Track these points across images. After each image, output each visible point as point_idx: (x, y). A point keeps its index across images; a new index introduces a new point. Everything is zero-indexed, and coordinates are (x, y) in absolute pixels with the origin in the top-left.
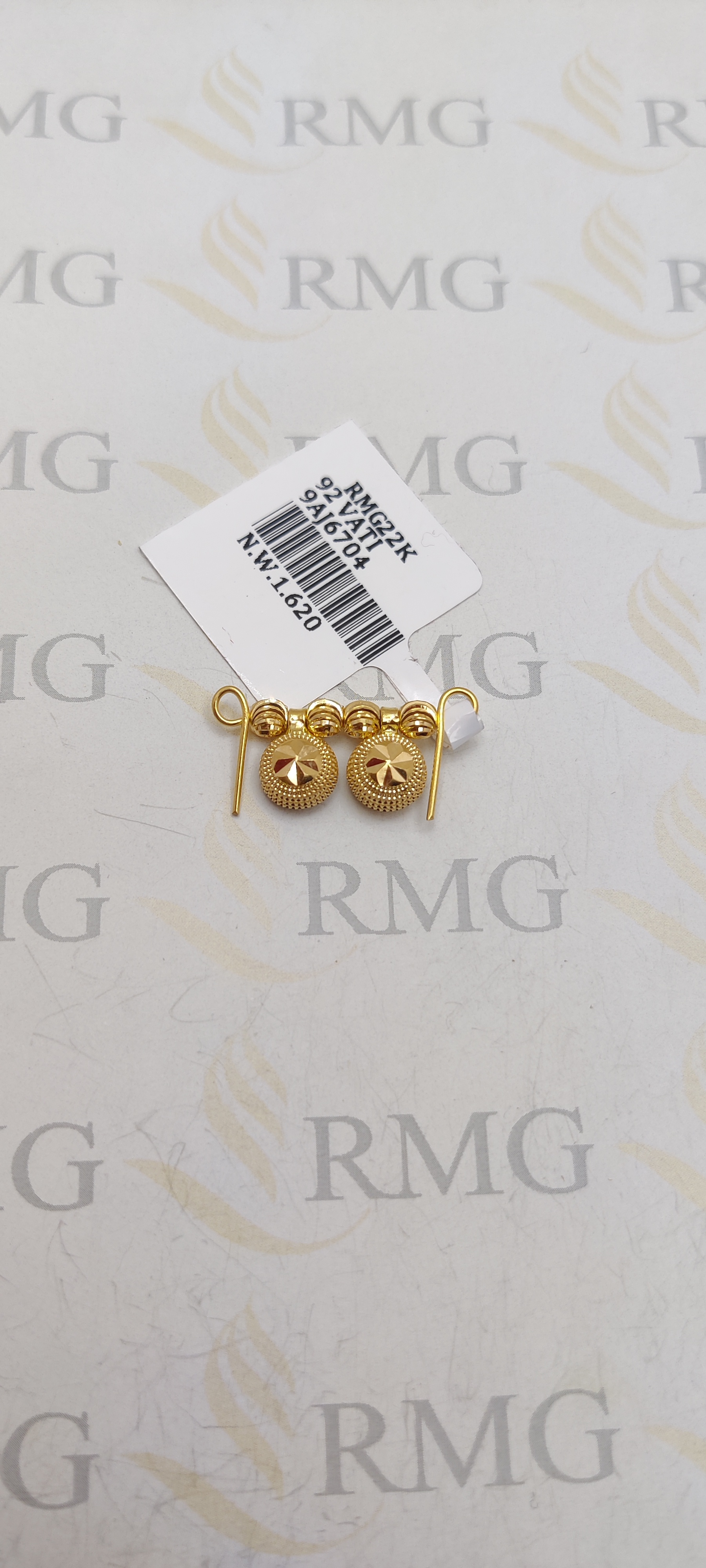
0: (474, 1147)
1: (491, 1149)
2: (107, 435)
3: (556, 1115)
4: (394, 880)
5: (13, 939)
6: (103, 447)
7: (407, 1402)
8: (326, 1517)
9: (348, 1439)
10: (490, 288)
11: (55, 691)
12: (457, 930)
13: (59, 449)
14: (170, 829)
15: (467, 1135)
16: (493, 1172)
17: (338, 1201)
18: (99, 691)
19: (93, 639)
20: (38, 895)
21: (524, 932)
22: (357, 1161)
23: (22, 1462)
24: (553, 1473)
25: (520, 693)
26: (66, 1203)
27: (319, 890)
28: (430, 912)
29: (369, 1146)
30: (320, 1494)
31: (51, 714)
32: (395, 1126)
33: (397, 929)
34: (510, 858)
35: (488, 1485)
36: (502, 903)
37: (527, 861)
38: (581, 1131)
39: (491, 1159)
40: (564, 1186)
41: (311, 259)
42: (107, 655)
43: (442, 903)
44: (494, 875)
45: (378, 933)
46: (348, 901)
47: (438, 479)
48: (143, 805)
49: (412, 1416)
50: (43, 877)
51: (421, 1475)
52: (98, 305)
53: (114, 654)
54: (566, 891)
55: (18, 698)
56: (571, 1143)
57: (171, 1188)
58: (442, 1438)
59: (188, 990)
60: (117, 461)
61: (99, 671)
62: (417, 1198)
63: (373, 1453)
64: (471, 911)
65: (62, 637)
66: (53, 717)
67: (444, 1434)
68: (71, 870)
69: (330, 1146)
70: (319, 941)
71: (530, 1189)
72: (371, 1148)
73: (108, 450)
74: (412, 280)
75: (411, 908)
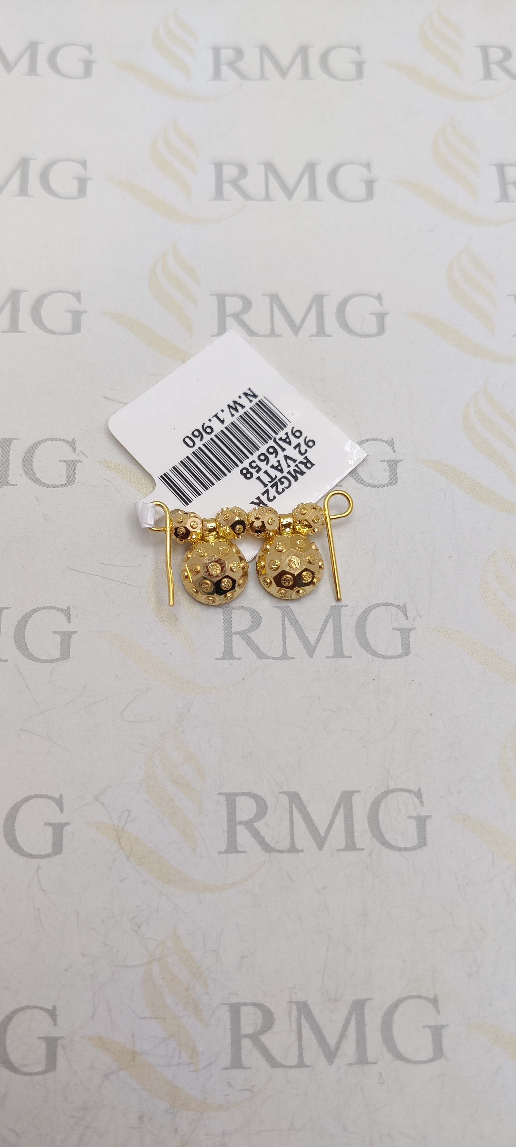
0: (343, 816)
1: (355, 818)
2: (79, 293)
3: (404, 794)
4: (287, 620)
5: (7, 661)
6: (77, 301)
7: (291, 1002)
8: (230, 1086)
9: (247, 1028)
10: (363, 185)
11: (39, 480)
12: (333, 657)
13: (44, 303)
14: (121, 581)
15: (338, 807)
16: (356, 835)
17: (243, 854)
18: (71, 480)
19: (67, 442)
20: (25, 628)
21: (382, 659)
22: (256, 825)
23: (8, 1041)
24: (399, 1056)
25: (381, 483)
26: (43, 853)
27: (231, 627)
28: (313, 642)
29: (266, 814)
30: (226, 1069)
31: (36, 496)
32: (285, 800)
33: (288, 656)
34: (373, 604)
35: (349, 1064)
36: (366, 637)
37: (386, 607)
38: (423, 805)
39: (355, 825)
40: (409, 846)
41: (231, 164)
42: (78, 453)
43: (322, 637)
44: (360, 617)
45: (274, 658)
46: (252, 635)
47: (323, 325)
48: (101, 563)
49: (295, 1013)
50: (29, 616)
51: (301, 1056)
52: (75, 198)
53: (82, 453)
54: (414, 629)
55: (12, 485)
56: (415, 815)
57: (120, 843)
58: (316, 1029)
59: (134, 699)
60: (86, 312)
61: (71, 466)
62: (301, 854)
63: (265, 1039)
64: (343, 643)
65: (45, 441)
66: (37, 498)
67: (318, 1026)
68: (50, 610)
69: (237, 814)
70: (230, 664)
71: (384, 847)
72: (267, 816)
73: (80, 304)
74: (306, 179)
75: (299, 641)
